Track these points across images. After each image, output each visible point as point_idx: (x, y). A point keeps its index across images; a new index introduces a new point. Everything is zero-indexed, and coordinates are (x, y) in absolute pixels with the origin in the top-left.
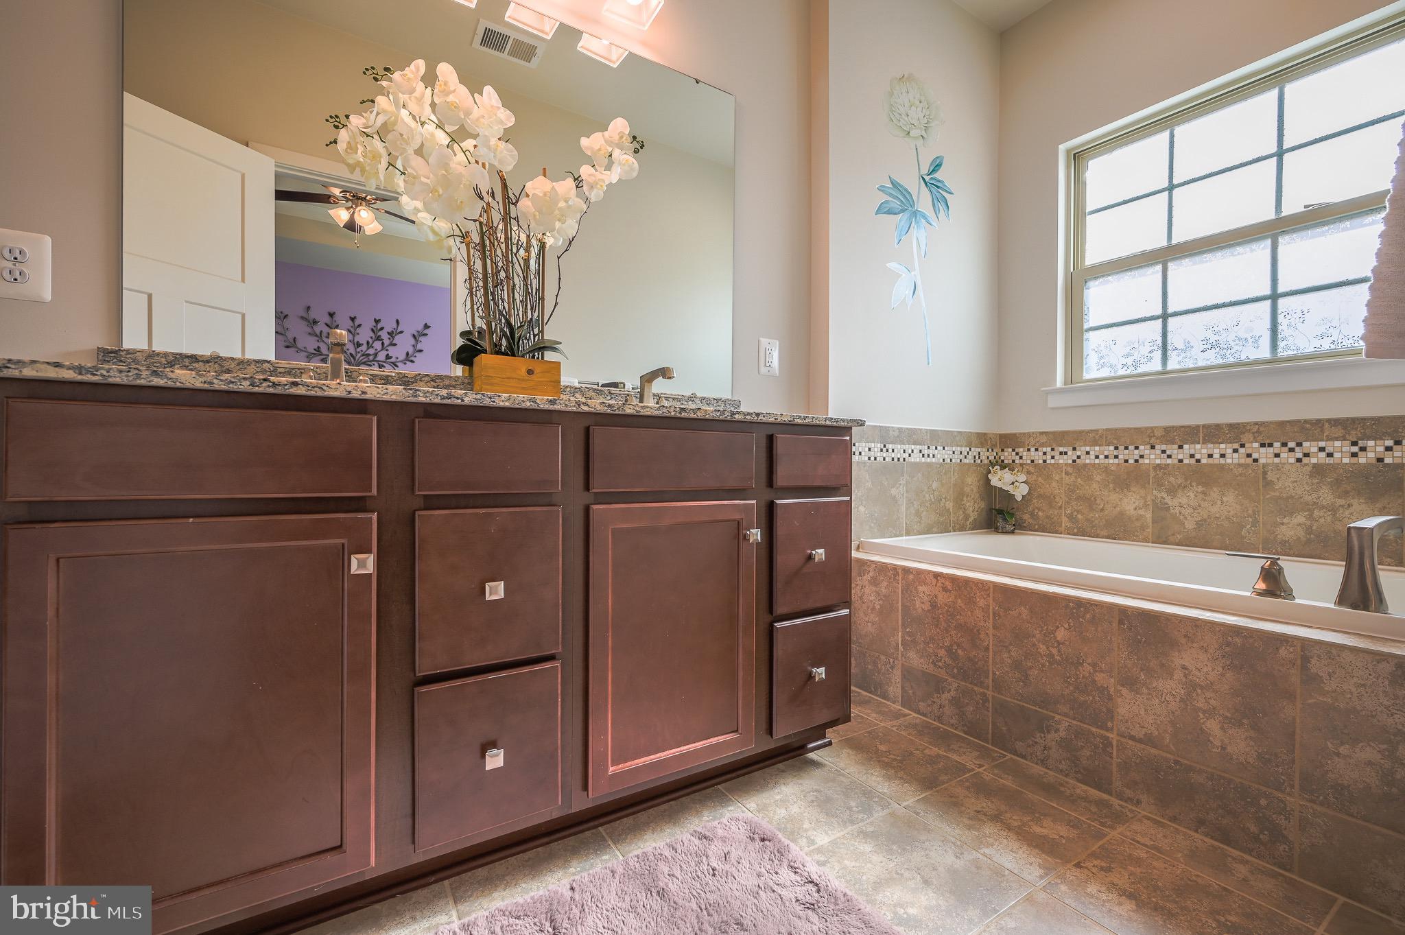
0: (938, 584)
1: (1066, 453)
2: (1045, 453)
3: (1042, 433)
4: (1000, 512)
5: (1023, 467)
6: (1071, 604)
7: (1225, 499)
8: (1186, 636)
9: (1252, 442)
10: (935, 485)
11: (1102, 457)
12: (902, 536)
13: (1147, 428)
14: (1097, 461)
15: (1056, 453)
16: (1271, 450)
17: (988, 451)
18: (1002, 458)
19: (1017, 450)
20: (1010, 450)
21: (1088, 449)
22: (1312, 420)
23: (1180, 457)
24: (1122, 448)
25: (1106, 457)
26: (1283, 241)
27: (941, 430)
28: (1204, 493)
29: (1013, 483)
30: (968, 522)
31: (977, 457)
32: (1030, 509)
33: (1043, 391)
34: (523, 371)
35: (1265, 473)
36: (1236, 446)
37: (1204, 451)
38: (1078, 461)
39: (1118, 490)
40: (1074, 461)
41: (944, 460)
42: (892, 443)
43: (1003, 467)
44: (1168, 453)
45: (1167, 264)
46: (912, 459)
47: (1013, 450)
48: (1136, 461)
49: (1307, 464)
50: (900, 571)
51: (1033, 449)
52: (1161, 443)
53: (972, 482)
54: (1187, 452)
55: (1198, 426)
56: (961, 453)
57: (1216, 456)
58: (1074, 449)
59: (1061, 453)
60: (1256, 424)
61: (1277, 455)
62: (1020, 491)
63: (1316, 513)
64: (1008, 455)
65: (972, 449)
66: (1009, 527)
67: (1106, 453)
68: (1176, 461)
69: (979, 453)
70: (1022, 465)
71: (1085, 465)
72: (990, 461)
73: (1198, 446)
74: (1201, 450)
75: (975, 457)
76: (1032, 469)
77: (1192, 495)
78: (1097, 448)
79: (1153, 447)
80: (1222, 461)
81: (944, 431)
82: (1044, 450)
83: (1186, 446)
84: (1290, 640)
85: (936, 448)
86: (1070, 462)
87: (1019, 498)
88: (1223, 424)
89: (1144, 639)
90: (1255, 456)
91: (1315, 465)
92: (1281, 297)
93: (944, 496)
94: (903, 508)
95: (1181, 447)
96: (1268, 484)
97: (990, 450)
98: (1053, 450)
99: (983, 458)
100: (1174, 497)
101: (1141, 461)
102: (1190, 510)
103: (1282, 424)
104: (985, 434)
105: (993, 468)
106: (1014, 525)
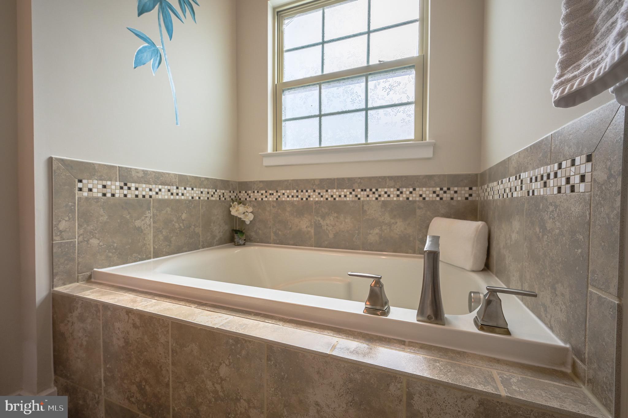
0: (130, 321)
1: (273, 194)
2: (262, 194)
3: (261, 182)
4: (236, 232)
5: (251, 203)
6: (231, 341)
7: (346, 221)
8: (318, 373)
9: (358, 189)
10: (184, 216)
11: (290, 196)
12: (150, 258)
13: (312, 180)
14: (288, 199)
15: (268, 194)
16: (365, 193)
17: (230, 192)
18: (240, 197)
19: (248, 192)
20: (244, 192)
21: (284, 191)
22: (382, 177)
23: (327, 196)
24: (300, 191)
25: (293, 196)
26: (370, 78)
27: (190, 176)
28: (337, 217)
29: (244, 213)
30: (215, 241)
31: (222, 196)
32: (255, 229)
33: (260, 155)
35: (363, 206)
36: (351, 190)
37: (337, 193)
38: (279, 199)
39: (298, 216)
40: (277, 199)
41: (193, 198)
42: (135, 182)
43: (240, 203)
44: (321, 194)
45: (321, 84)
46: (160, 197)
47: (246, 192)
48: (307, 199)
49: (380, 201)
50: (101, 308)
51: (256, 192)
52: (318, 189)
53: (218, 214)
54: (329, 194)
55: (334, 179)
56: (208, 193)
57: (343, 196)
58: (277, 192)
59: (270, 194)
60: (359, 178)
61: (368, 196)
62: (248, 218)
63: (384, 227)
64: (243, 195)
65: (218, 191)
66: (241, 242)
67: (292, 194)
68: (325, 199)
69: (223, 194)
70: (250, 201)
71: (283, 201)
72: (232, 199)
73: (335, 191)
74: (335, 192)
75: (220, 196)
76: (255, 204)
77: (332, 218)
78: (288, 191)
79: (314, 191)
80: (345, 199)
81: (193, 176)
82: (262, 192)
83: (329, 191)
84: (398, 376)
85: (185, 189)
86: (275, 199)
87: (248, 222)
88: (345, 178)
89: (286, 376)
90: (359, 196)
91: (383, 201)
92: (370, 109)
93: (193, 224)
94: (151, 236)
95: (327, 191)
96: (364, 212)
97: (232, 192)
98: (266, 192)
99: (227, 197)
100: (324, 220)
101: (309, 199)
102: (331, 228)
103: (370, 179)
104: (228, 181)
105: (233, 203)
106: (245, 240)
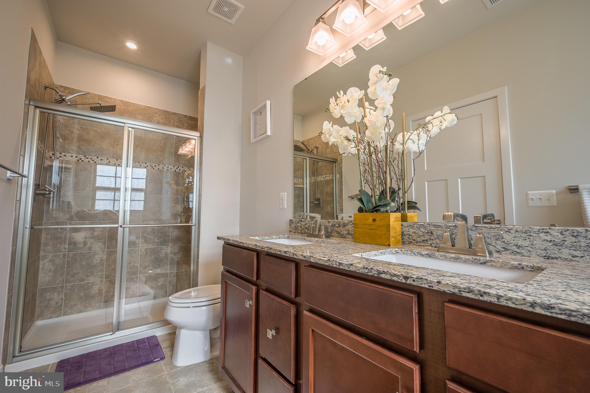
34: (370, 220)
